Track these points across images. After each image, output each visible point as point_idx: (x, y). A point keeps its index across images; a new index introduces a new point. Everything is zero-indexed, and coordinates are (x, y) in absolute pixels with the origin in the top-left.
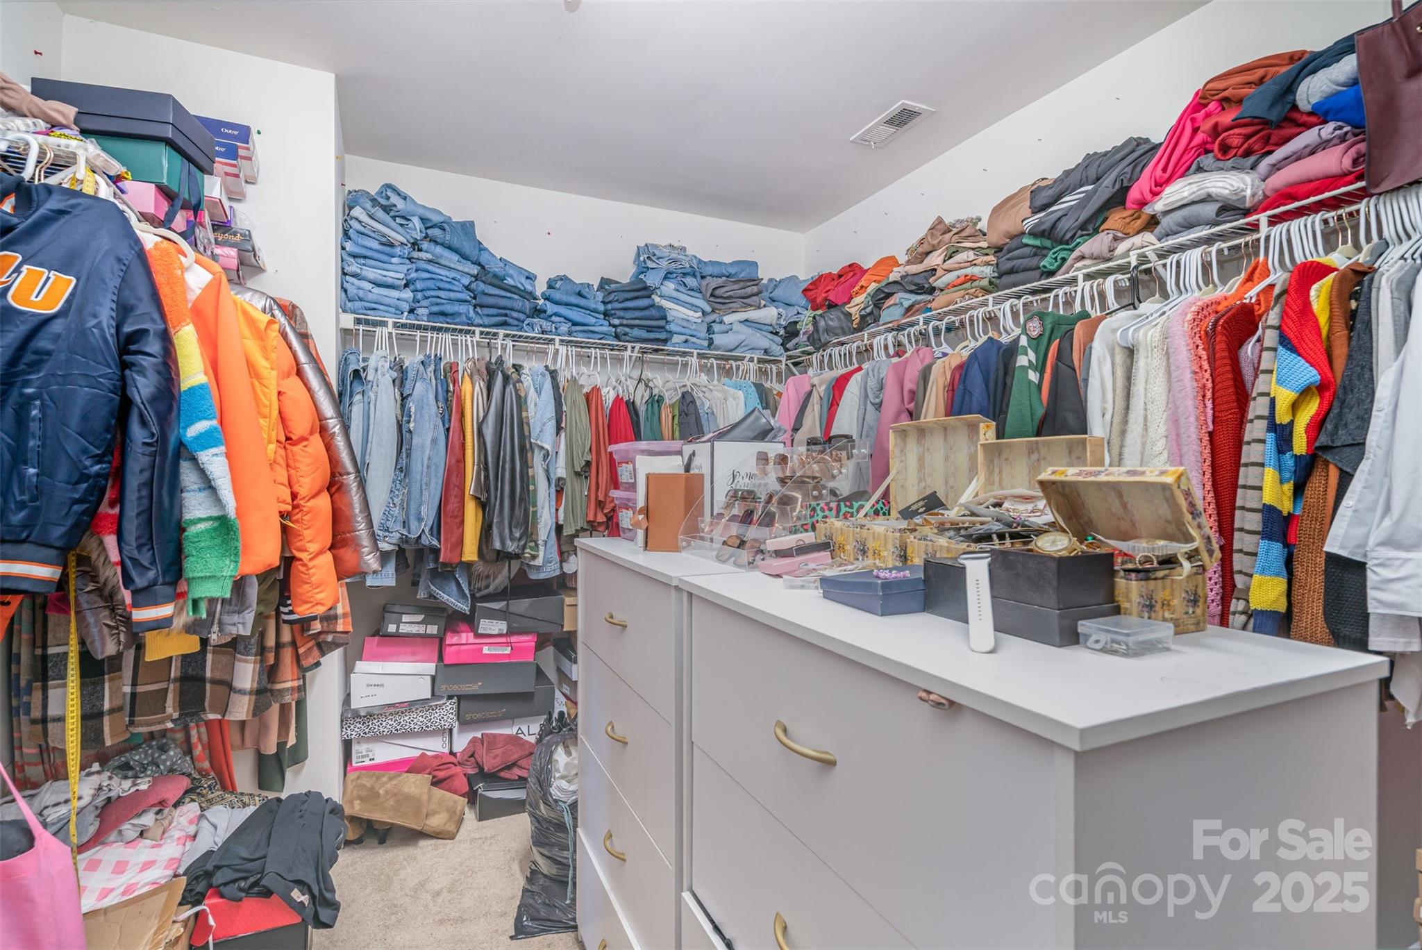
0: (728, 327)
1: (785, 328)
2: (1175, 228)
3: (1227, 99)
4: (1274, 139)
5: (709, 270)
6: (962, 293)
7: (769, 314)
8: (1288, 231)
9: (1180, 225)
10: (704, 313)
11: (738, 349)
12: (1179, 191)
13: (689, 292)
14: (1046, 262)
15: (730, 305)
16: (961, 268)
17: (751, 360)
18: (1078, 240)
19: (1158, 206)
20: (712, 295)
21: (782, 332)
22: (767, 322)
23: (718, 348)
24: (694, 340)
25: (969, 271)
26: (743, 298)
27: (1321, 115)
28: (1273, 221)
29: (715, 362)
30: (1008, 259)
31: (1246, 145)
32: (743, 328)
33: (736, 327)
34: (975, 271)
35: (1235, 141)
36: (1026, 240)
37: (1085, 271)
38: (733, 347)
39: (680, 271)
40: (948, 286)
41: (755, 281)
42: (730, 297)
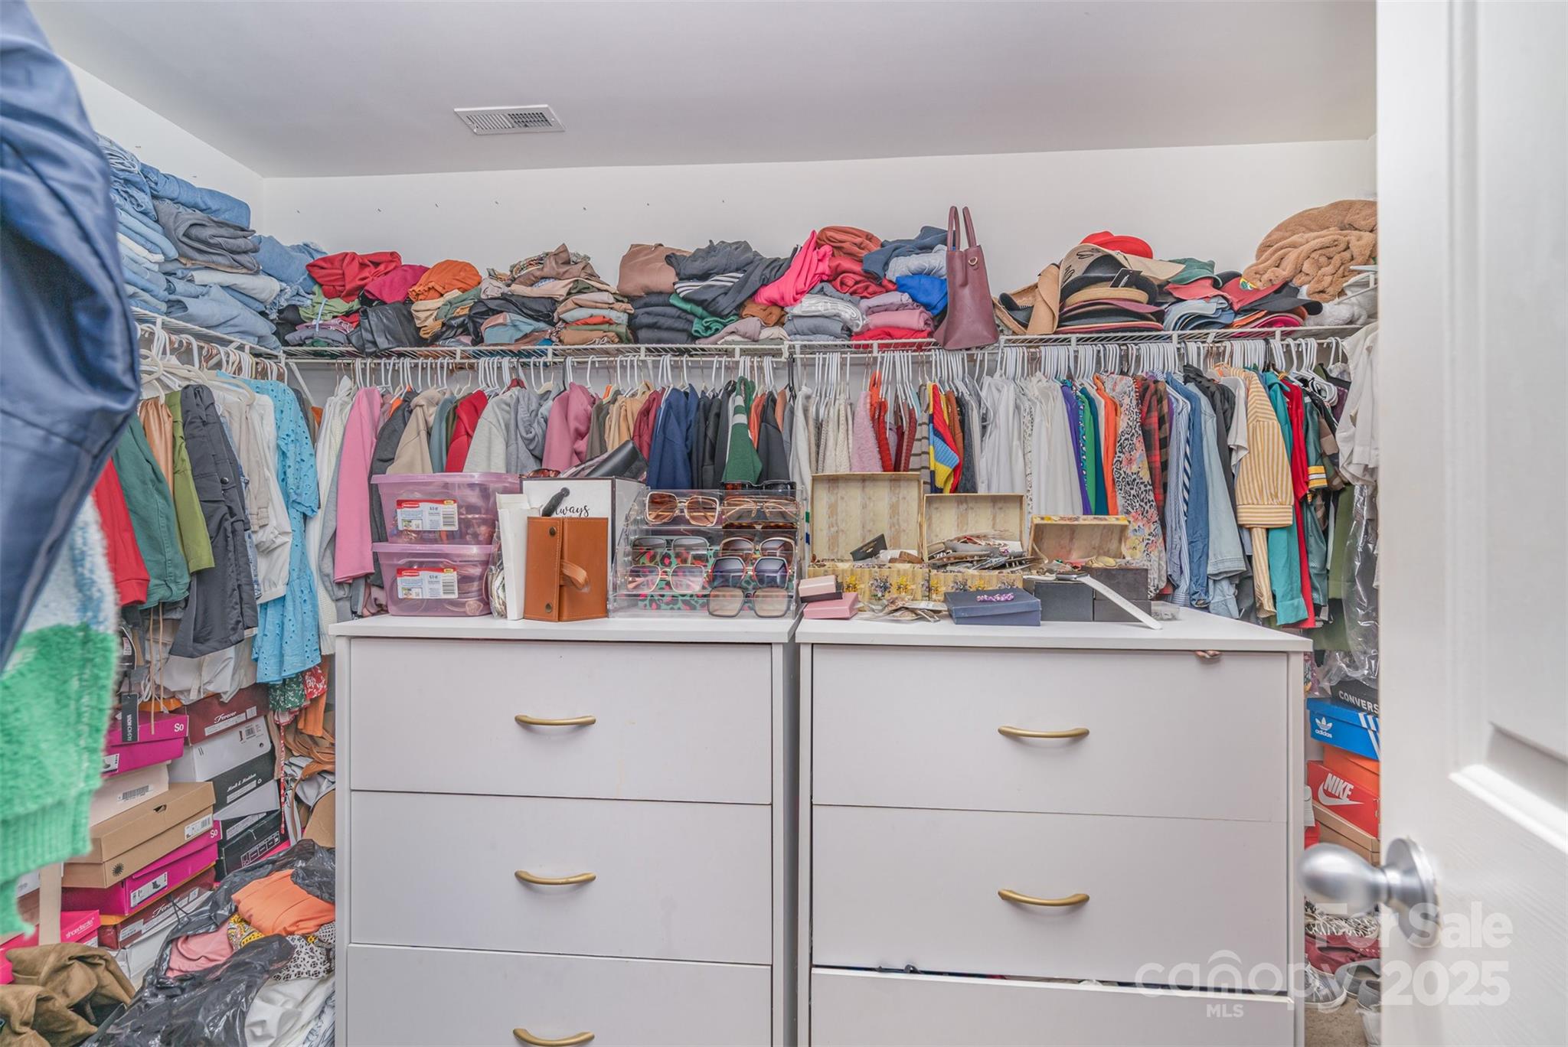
0: (201, 290)
1: (280, 312)
2: (806, 331)
3: (839, 248)
4: (870, 290)
5: (171, 190)
6: (601, 334)
7: (266, 287)
8: (894, 357)
9: (809, 330)
10: (168, 260)
11: (221, 328)
12: (810, 304)
13: (140, 216)
14: (697, 326)
15: (215, 258)
16: (596, 308)
17: (241, 348)
18: (732, 318)
19: (797, 310)
20: (186, 235)
21: (274, 316)
22: (262, 296)
23: (190, 319)
24: (146, 296)
25: (606, 313)
26: (232, 252)
27: (899, 286)
28: (883, 348)
29: (195, 344)
30: (648, 313)
31: (855, 287)
32: (226, 296)
33: (216, 292)
34: (612, 315)
35: (850, 283)
36: (673, 301)
37: (741, 346)
38: (215, 323)
39: (122, 175)
40: (577, 322)
41: (244, 230)
42: (219, 246)
